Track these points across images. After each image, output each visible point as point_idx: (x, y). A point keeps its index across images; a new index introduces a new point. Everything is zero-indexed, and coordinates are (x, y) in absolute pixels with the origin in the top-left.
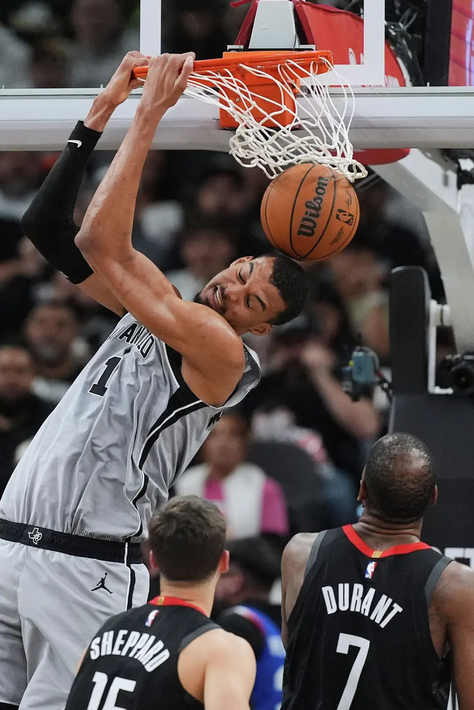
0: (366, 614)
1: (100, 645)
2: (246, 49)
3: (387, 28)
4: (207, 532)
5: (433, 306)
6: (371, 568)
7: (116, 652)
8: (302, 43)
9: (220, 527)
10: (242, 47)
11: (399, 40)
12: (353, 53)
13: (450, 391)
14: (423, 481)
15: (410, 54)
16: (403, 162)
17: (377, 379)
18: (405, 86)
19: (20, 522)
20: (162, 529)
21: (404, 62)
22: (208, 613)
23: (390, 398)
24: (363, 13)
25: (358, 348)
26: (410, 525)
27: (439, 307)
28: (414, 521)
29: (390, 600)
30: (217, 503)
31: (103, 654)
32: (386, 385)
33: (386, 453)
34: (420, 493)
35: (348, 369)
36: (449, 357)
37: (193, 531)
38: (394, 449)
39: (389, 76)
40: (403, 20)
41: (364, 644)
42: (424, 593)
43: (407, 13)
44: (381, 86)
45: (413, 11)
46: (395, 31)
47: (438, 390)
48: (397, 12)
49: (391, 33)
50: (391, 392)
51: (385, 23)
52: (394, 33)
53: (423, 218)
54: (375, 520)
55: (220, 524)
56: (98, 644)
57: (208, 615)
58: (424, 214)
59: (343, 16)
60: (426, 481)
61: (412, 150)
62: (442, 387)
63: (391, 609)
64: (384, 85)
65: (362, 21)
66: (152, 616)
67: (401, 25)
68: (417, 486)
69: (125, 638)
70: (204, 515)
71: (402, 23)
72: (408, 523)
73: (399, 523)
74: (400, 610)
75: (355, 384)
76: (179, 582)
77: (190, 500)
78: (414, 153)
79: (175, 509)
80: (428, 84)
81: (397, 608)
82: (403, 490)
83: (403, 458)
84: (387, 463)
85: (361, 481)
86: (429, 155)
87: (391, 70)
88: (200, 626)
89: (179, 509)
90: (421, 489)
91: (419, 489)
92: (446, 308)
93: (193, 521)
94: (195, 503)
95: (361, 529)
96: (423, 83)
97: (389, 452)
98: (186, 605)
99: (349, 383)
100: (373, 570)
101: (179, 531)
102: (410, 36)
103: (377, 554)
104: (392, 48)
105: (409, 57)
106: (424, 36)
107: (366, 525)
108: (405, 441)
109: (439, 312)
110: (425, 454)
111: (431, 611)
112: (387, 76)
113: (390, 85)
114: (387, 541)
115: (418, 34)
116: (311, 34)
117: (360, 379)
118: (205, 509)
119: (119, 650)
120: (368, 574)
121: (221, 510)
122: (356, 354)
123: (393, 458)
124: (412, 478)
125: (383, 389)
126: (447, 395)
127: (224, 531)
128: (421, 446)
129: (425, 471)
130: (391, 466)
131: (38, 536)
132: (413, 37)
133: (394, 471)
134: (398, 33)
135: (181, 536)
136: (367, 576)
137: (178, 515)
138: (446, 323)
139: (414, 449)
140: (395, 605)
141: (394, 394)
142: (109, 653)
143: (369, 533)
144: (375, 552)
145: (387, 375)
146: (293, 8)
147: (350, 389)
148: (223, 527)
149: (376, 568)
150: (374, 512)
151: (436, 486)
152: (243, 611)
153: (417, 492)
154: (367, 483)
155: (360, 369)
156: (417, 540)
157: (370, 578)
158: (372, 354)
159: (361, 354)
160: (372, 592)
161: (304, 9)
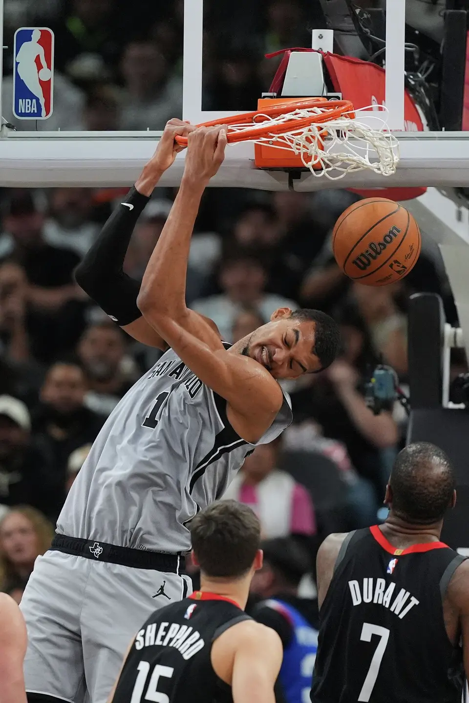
0: (387, 606)
1: (144, 636)
2: (279, 96)
3: (406, 78)
4: (242, 533)
5: (448, 329)
6: (392, 564)
7: (158, 642)
8: (329, 91)
9: (254, 528)
10: (275, 94)
11: (418, 88)
12: (376, 100)
13: (462, 406)
14: (443, 486)
15: (427, 101)
16: (421, 199)
17: (397, 395)
18: (423, 130)
19: (79, 537)
20: (202, 529)
21: (422, 108)
22: (243, 607)
23: (408, 412)
24: (385, 65)
25: (380, 366)
26: (431, 526)
27: (453, 330)
28: (434, 522)
29: (408, 594)
30: (251, 506)
31: (147, 645)
32: (404, 401)
33: (409, 461)
34: (439, 497)
35: (370, 385)
36: (461, 375)
37: (230, 532)
38: (417, 457)
39: (408, 121)
40: (422, 70)
41: (384, 633)
42: (439, 587)
43: (425, 64)
44: (401, 130)
45: (430, 63)
46: (414, 81)
47: (451, 405)
48: (416, 63)
49: (410, 82)
50: (409, 407)
51: (405, 73)
52: (413, 83)
53: (438, 248)
54: (400, 521)
55: (255, 525)
56: (142, 636)
57: (243, 609)
58: (440, 246)
59: (367, 67)
60: (445, 486)
61: (429, 189)
62: (455, 402)
63: (408, 601)
64: (403, 129)
65: (384, 71)
66: (190, 609)
67: (420, 75)
68: (437, 490)
69: (167, 629)
70: (241, 517)
71: (420, 73)
72: (429, 524)
73: (422, 524)
74: (417, 602)
75: (376, 399)
76: (217, 578)
77: (228, 504)
78: (431, 191)
79: (213, 512)
80: (443, 128)
81: (415, 601)
82: (424, 493)
83: (425, 465)
84: (410, 469)
85: (387, 486)
86: (444, 192)
87: (410, 115)
88: (233, 617)
89: (218, 511)
90: (441, 493)
91: (439, 494)
92: (459, 331)
93: (230, 523)
94: (233, 506)
95: (387, 529)
96: (439, 128)
97: (413, 459)
98: (222, 599)
99: (371, 398)
100: (394, 566)
101: (218, 531)
102: (427, 84)
103: (398, 552)
104: (411, 95)
105: (427, 104)
106: (440, 85)
107: (391, 526)
108: (427, 449)
109: (453, 334)
110: (445, 461)
111: (445, 604)
112: (406, 121)
113: (409, 129)
114: (409, 540)
115: (435, 83)
116: (338, 82)
117: (381, 394)
118: (241, 511)
119: (161, 640)
120: (389, 569)
121: (256, 513)
122: (378, 372)
123: (416, 465)
124: (433, 483)
125: (403, 404)
126: (460, 410)
127: (258, 531)
128: (441, 454)
129: (444, 477)
130: (413, 472)
131: (98, 551)
132: (430, 86)
133: (416, 477)
134: (417, 83)
135: (219, 536)
136: (388, 571)
137: (216, 517)
138: (459, 345)
139: (434, 457)
140: (413, 598)
141: (412, 408)
142: (152, 643)
143: (394, 533)
144: (397, 550)
145: (406, 391)
146: (322, 59)
147: (372, 404)
148: (258, 528)
149: (397, 564)
150: (399, 513)
151: (455, 491)
152: (273, 604)
153: (438, 495)
154: (392, 488)
155: (381, 385)
156: (436, 540)
157: (391, 573)
158: (392, 372)
159: (382, 372)
160: (392, 586)
161: (332, 60)
